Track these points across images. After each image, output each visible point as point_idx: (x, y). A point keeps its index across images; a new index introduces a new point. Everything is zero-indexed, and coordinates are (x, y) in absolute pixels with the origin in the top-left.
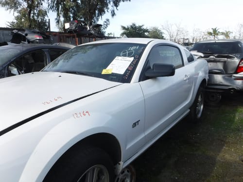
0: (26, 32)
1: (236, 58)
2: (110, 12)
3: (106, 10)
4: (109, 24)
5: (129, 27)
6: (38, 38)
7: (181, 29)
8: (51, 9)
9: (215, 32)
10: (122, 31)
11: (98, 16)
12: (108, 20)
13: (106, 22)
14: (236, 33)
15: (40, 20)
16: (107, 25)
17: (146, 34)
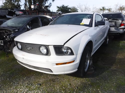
0: (15, 10)
1: (120, 20)
4: (51, 6)
5: (61, 7)
6: (21, 13)
7: (87, 8)
9: (103, 9)
10: (57, 9)
11: (45, 1)
12: (51, 3)
13: (50, 4)
14: (114, 9)
15: (16, 4)
16: (50, 6)
17: (69, 10)
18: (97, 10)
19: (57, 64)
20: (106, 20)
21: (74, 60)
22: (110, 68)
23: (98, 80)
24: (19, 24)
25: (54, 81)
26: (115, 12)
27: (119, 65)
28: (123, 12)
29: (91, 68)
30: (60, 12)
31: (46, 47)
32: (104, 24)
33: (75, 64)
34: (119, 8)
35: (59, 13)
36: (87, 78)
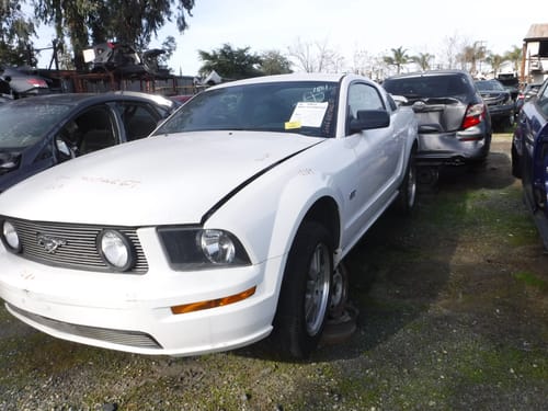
1: (460, 103)
2: (175, 21)
3: (165, 18)
4: (175, 49)
5: (218, 52)
6: (37, 86)
7: (329, 54)
8: (42, 18)
9: (399, 58)
10: (202, 63)
11: (147, 31)
12: (171, 39)
13: (167, 44)
14: (441, 57)
15: (15, 44)
16: (170, 51)
17: (255, 66)
18: (374, 62)
19: (177, 310)
20: (404, 104)
21: (255, 288)
22: (424, 308)
23: (373, 367)
24: (19, 134)
25: (177, 387)
26: (445, 67)
27: (464, 293)
28: (478, 68)
29: (343, 314)
30: (213, 75)
31: (123, 234)
32: (386, 124)
33: (259, 304)
34: (461, 52)
35: (208, 79)
36: (324, 364)
